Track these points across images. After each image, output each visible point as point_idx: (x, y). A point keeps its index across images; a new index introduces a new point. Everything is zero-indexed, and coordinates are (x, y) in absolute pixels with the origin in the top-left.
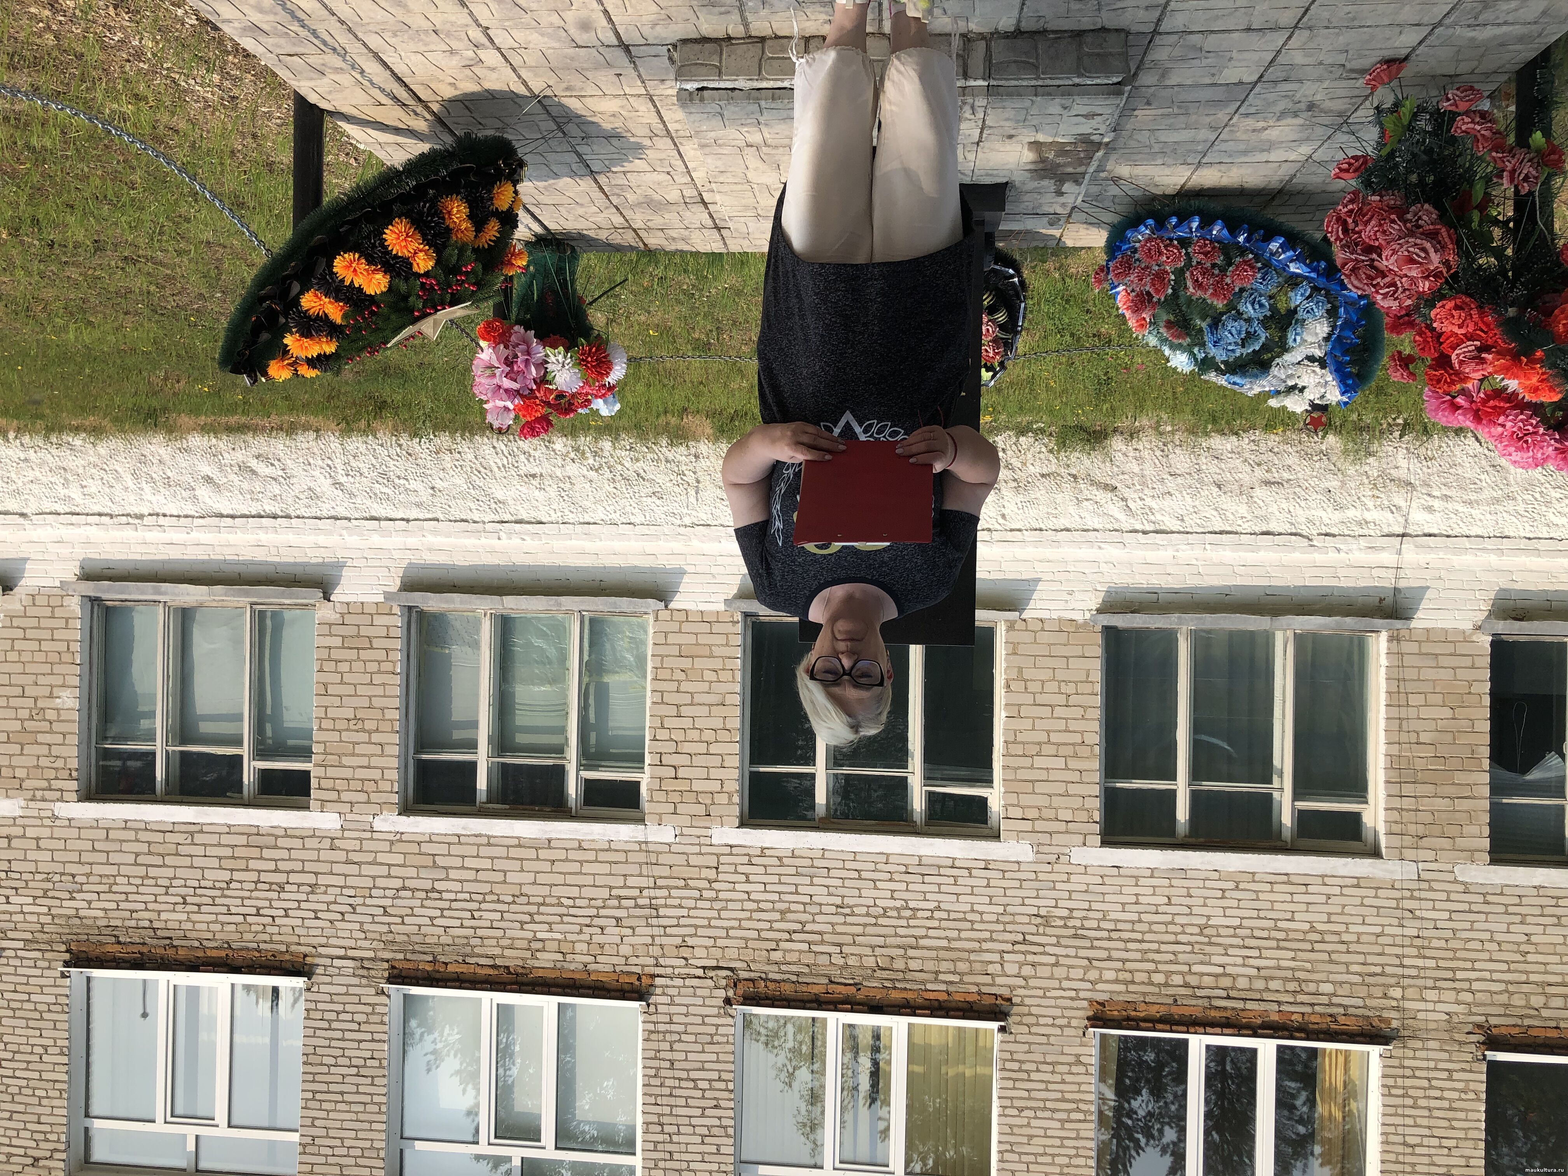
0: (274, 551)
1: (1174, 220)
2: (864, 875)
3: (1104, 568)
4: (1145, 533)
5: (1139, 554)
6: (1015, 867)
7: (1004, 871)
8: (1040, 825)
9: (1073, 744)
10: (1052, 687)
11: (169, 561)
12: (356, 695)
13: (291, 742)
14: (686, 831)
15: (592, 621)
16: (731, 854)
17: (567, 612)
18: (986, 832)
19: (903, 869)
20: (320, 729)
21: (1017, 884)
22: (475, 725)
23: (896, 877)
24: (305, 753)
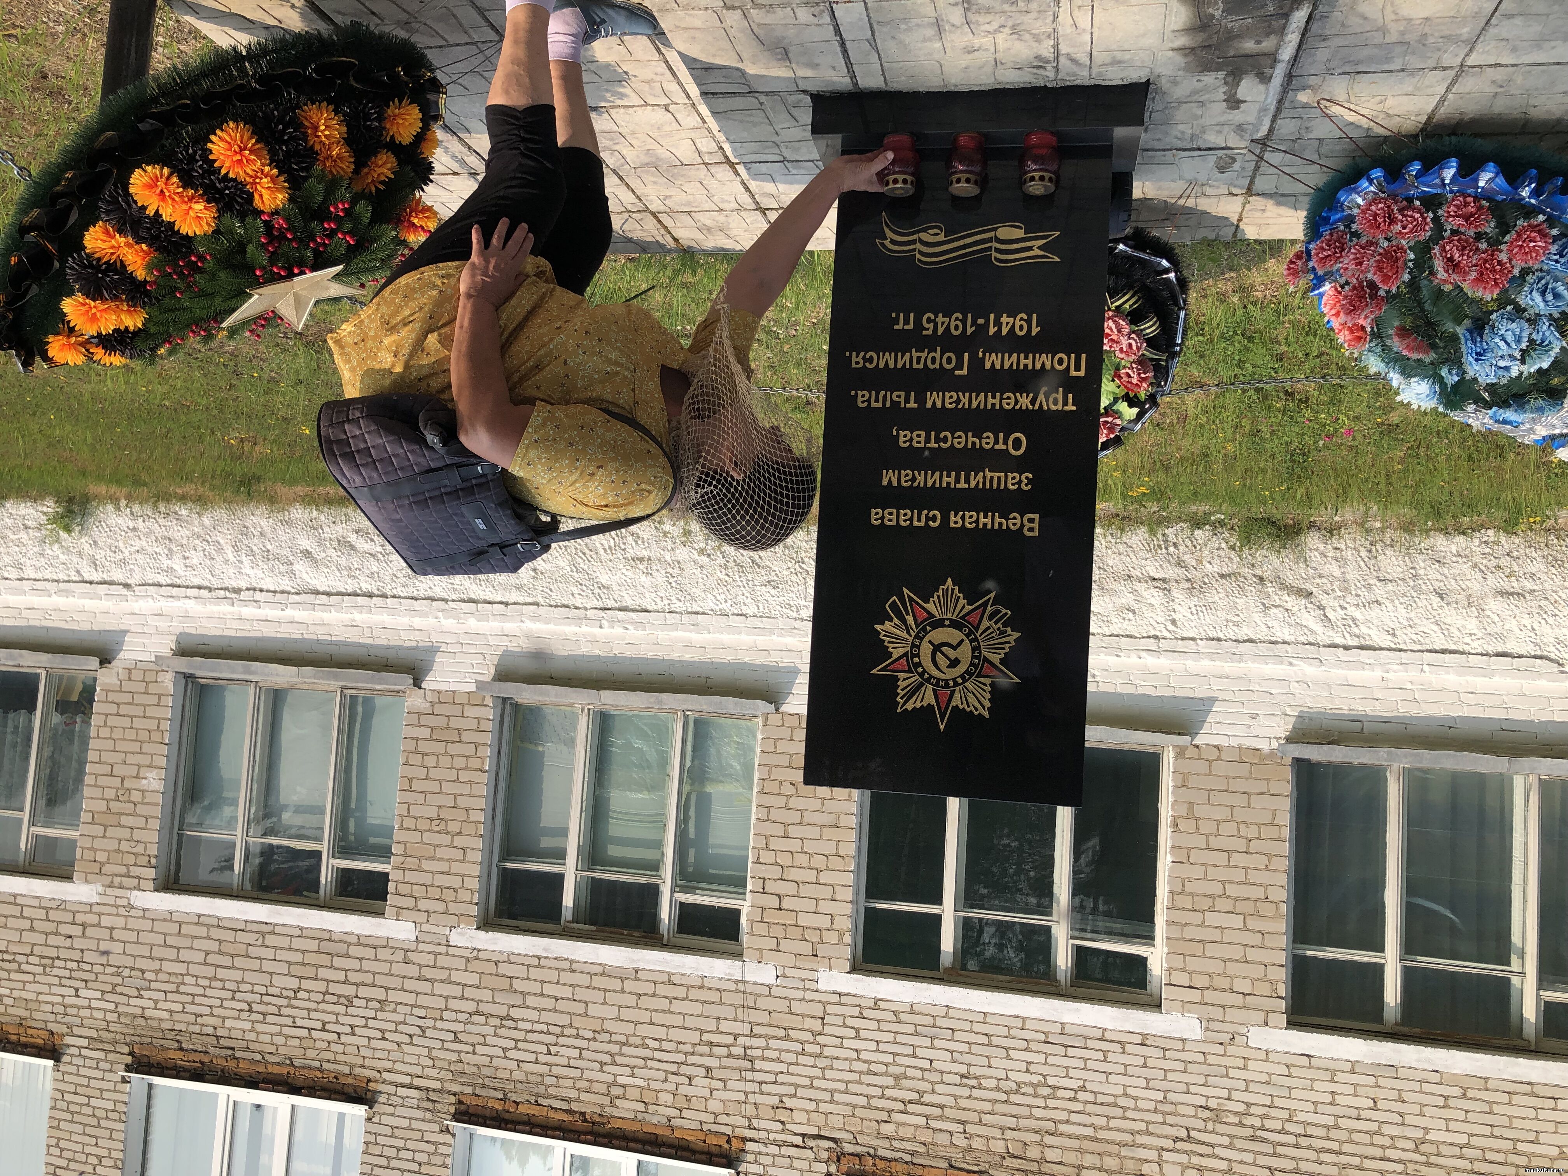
0: (367, 632)
1: (1416, 166)
2: (995, 1041)
3: (1295, 688)
4: (1346, 648)
5: (1339, 674)
6: (1179, 1045)
7: (1165, 1050)
8: (1209, 996)
9: (1255, 900)
10: (1229, 828)
11: (262, 639)
12: (441, 793)
13: (373, 840)
14: (789, 972)
15: (697, 721)
16: (839, 1004)
17: (670, 711)
18: (1144, 999)
19: (1042, 1037)
20: (401, 828)
21: (1180, 1066)
22: (564, 832)
23: (1033, 1046)
24: (385, 853)
